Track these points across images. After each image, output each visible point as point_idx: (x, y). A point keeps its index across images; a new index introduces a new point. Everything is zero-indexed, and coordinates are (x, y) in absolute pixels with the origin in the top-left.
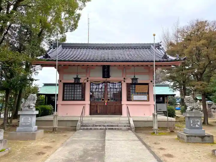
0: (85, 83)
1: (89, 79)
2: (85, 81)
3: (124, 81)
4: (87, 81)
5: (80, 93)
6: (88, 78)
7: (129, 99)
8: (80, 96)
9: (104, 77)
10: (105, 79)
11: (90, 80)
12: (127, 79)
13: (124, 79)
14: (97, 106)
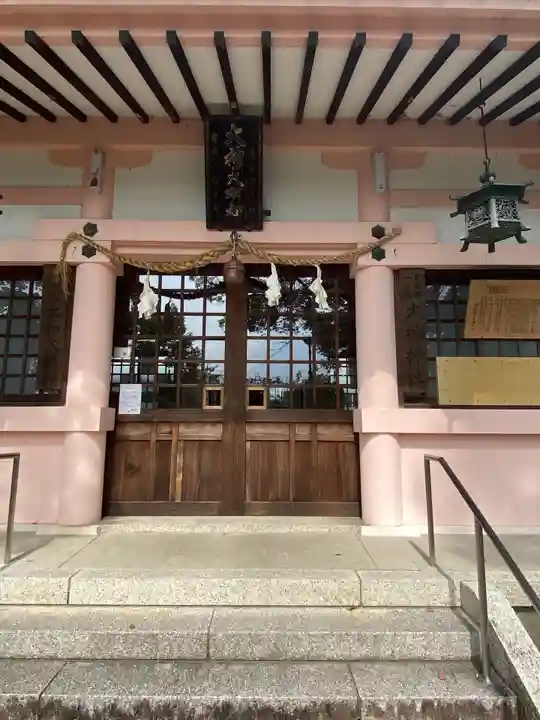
0: (73, 269)
1: (101, 238)
2: (75, 254)
3: (379, 254)
4: (89, 251)
5: (35, 346)
6: (91, 229)
7: (416, 389)
8: (32, 366)
9: (215, 221)
10: (225, 236)
11: (108, 246)
12: (397, 232)
13: (378, 232)
14: (164, 446)
